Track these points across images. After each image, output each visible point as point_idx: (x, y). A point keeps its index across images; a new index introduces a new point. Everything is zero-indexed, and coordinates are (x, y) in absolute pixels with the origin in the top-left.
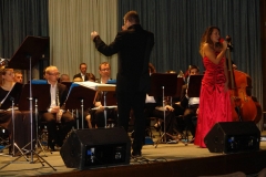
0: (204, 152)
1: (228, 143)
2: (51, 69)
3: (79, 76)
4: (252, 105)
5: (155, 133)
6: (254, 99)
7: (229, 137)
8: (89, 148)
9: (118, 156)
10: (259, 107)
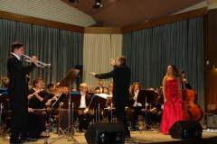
0: (169, 138)
1: (183, 134)
2: (83, 85)
3: (98, 88)
4: (197, 110)
5: (141, 123)
6: (199, 106)
7: (183, 130)
8: (101, 134)
9: (118, 139)
10: (202, 112)
